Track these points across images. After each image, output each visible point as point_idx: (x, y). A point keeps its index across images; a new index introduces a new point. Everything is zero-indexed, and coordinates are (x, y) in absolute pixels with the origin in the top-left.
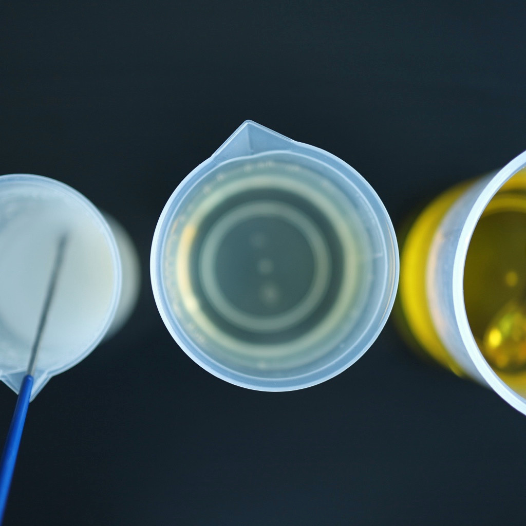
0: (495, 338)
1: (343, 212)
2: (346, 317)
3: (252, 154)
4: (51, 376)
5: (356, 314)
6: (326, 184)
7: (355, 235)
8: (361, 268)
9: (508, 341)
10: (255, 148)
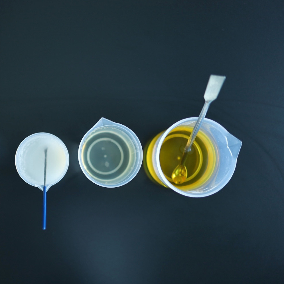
0: (174, 176)
1: (128, 140)
2: (130, 169)
3: (103, 126)
4: (51, 186)
5: (132, 168)
6: (123, 132)
7: (132, 146)
8: (133, 155)
9: (177, 176)
10: (104, 124)
